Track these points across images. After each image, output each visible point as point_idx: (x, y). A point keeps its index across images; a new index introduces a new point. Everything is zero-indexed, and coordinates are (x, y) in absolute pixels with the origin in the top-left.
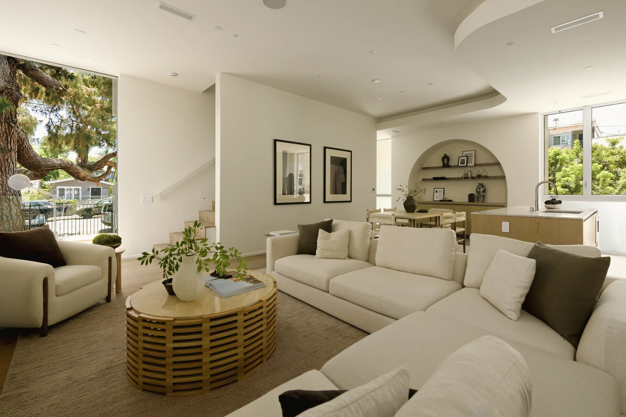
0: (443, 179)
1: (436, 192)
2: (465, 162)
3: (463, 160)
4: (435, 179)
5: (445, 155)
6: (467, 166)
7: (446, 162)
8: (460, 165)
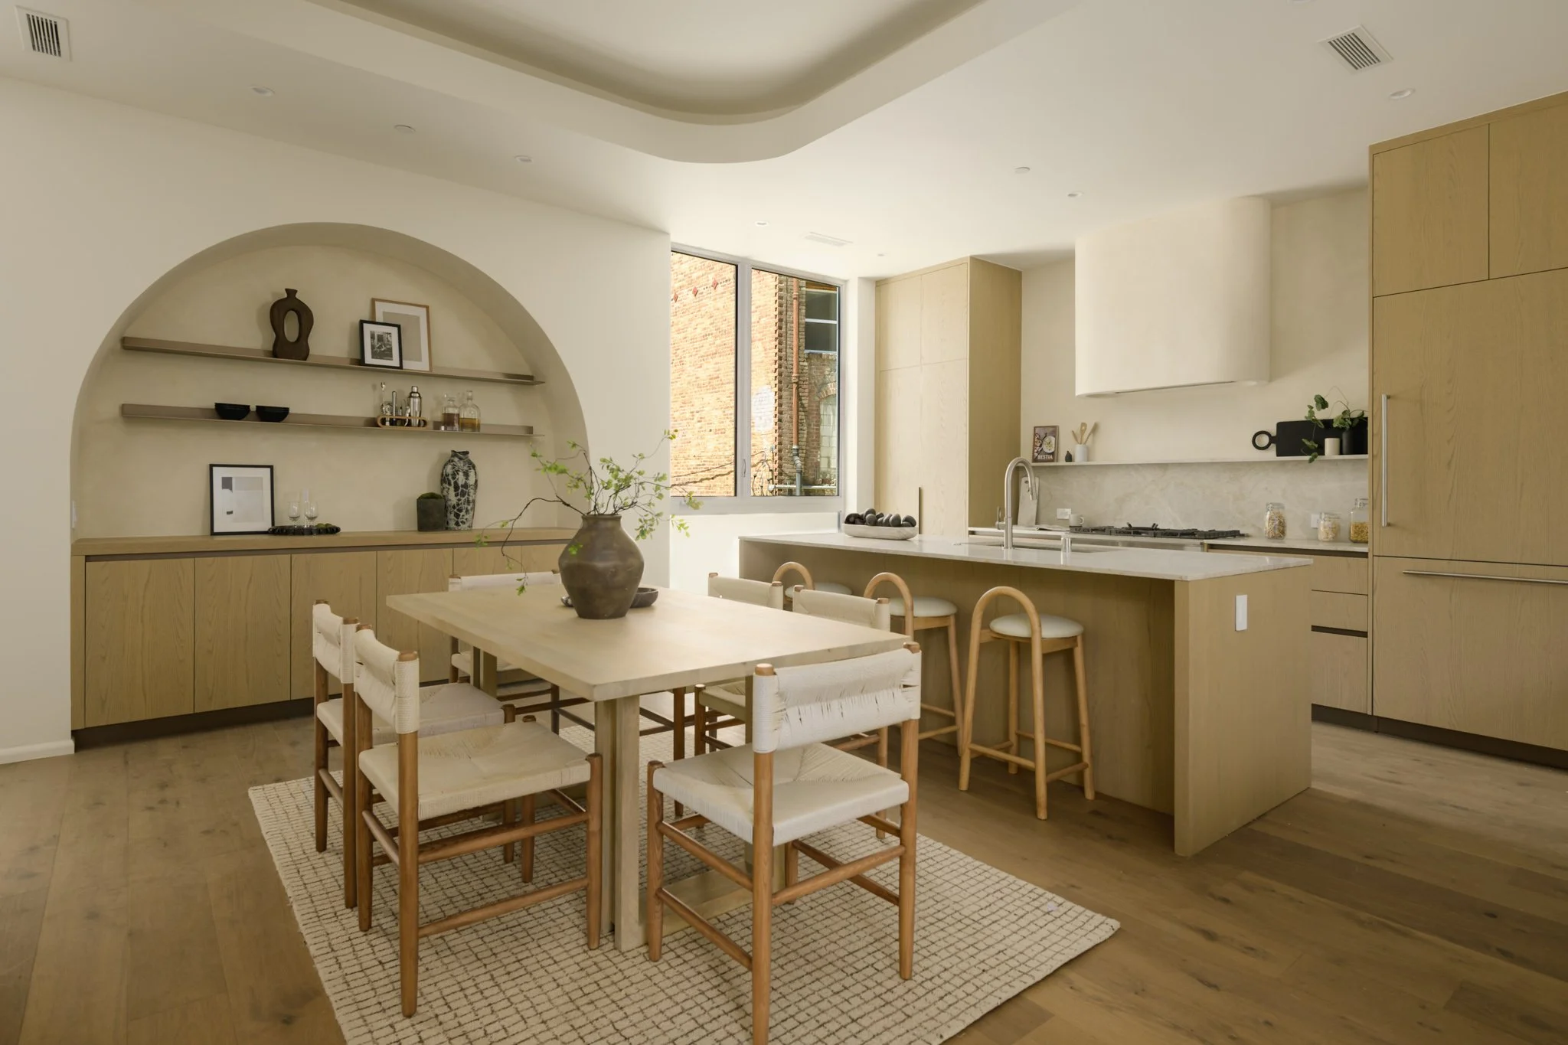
0: (274, 415)
1: (227, 483)
2: (390, 350)
3: (380, 338)
4: (229, 413)
5: (291, 293)
6: (401, 367)
7: (291, 331)
8: (369, 359)
